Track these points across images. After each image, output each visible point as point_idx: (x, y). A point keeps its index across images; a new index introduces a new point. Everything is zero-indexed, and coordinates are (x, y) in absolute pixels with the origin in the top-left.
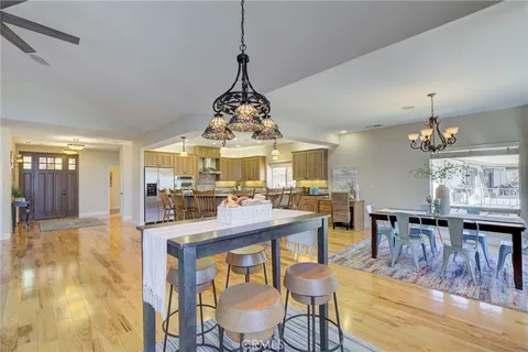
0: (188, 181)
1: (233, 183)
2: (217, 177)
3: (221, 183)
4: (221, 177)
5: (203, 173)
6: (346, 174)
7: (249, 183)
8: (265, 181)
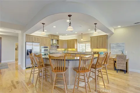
0: (46, 49)
1: (63, 49)
2: (58, 47)
3: (59, 49)
4: (59, 47)
5: (52, 45)
6: (118, 46)
7: (70, 49)
8: (77, 49)
